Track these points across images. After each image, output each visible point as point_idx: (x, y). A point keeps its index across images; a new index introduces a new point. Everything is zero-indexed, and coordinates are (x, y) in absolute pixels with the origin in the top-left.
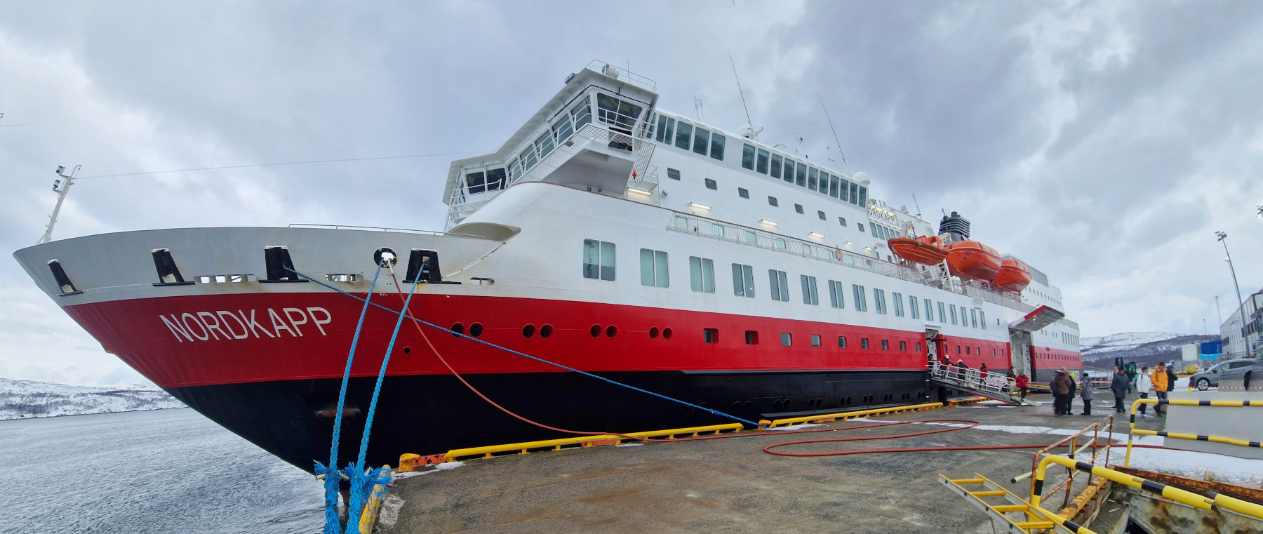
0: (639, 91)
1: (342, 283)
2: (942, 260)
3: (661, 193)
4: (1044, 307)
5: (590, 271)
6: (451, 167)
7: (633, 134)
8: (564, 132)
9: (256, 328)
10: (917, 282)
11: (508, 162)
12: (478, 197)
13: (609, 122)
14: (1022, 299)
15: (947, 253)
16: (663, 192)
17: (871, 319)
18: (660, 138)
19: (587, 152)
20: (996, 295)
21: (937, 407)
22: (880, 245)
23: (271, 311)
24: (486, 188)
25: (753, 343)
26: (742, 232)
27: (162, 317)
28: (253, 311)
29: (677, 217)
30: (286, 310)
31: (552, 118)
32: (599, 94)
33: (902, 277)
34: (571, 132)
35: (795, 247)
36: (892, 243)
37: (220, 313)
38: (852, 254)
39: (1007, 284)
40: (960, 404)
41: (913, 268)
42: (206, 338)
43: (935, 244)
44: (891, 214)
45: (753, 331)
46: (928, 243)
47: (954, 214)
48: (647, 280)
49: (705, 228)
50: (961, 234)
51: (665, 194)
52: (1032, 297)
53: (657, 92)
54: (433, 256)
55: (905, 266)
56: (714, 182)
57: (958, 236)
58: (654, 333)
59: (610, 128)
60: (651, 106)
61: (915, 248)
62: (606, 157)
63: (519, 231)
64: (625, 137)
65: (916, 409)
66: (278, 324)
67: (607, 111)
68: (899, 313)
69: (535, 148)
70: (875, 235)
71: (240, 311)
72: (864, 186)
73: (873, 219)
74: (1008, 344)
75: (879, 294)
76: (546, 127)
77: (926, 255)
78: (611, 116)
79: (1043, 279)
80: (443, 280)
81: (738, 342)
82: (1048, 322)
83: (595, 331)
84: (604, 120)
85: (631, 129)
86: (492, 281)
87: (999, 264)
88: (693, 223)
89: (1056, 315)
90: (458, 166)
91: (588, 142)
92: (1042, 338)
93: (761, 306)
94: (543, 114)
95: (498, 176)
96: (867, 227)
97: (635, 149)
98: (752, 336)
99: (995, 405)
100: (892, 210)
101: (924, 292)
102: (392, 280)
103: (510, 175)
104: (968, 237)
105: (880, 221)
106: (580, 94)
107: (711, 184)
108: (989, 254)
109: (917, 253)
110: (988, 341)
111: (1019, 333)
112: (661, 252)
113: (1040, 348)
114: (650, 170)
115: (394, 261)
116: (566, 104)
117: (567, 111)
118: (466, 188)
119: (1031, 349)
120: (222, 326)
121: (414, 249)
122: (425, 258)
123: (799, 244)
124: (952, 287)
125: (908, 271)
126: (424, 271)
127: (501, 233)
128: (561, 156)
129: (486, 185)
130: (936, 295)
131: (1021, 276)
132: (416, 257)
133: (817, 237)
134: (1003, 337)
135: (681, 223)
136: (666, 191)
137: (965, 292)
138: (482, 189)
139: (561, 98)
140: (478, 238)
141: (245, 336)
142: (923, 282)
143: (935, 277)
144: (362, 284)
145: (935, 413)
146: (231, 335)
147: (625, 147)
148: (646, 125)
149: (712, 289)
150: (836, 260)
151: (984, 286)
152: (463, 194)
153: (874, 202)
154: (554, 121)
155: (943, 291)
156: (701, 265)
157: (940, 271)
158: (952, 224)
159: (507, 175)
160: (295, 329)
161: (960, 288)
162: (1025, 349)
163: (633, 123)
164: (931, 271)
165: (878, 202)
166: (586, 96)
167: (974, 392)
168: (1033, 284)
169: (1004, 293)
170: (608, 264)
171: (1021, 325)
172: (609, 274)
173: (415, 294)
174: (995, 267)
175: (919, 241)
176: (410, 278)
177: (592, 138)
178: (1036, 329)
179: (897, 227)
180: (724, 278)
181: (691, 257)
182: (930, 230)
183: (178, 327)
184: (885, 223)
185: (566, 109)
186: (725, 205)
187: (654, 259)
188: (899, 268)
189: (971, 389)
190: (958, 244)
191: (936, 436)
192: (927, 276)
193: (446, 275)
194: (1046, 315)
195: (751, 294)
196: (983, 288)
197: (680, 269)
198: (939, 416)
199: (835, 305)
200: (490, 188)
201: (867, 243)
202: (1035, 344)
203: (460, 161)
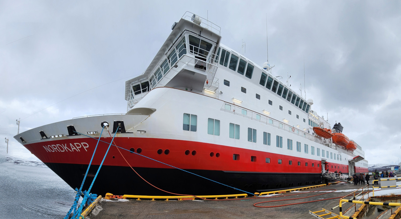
0: (211, 34)
1: (91, 134)
2: (331, 138)
3: (220, 92)
4: (359, 156)
5: (186, 127)
6: (126, 84)
7: (207, 60)
8: (173, 60)
9: (67, 149)
10: (321, 143)
11: (150, 78)
12: (139, 96)
13: (194, 53)
14: (353, 153)
15: (332, 136)
16: (221, 92)
17: (302, 155)
18: (221, 63)
19: (184, 71)
20: (346, 151)
21: (324, 185)
22: (310, 128)
23: (71, 144)
24: (142, 91)
25: (254, 161)
26: (254, 114)
27: (43, 146)
28: (66, 144)
29: (226, 104)
30: (75, 144)
31: (167, 52)
32: (190, 36)
33: (316, 141)
34: (176, 59)
35: (276, 124)
36: (314, 129)
37: (57, 145)
38: (299, 130)
39: (350, 148)
40: (332, 184)
41: (320, 139)
42: (54, 151)
43: (329, 132)
44: (317, 118)
45: (254, 156)
46: (327, 131)
47: (339, 123)
48: (210, 132)
49: (238, 110)
50: (340, 130)
51: (221, 93)
52: (356, 153)
53: (221, 35)
54: (122, 123)
55: (318, 137)
56: (245, 89)
57: (339, 131)
58: (212, 154)
59: (196, 57)
60: (217, 43)
61: (322, 132)
62: (193, 73)
63: (155, 110)
64: (202, 62)
65: (317, 187)
66: (73, 148)
67: (194, 46)
68: (313, 153)
69: (161, 69)
70: (309, 124)
71: (62, 144)
72: (309, 104)
73: (310, 118)
74: (348, 166)
75: (306, 146)
76: (165, 57)
77: (326, 135)
78: (196, 50)
79: (360, 148)
80: (126, 132)
81: (248, 160)
82: (360, 160)
83: (187, 152)
84: (192, 52)
85: (206, 57)
86: (145, 132)
87: (348, 142)
88: (233, 107)
89: (362, 158)
90: (129, 83)
91: (185, 65)
92: (358, 164)
93: (259, 146)
94: (163, 50)
95: (146, 85)
96: (307, 121)
97: (208, 69)
98: (254, 158)
99: (343, 184)
100: (319, 117)
101: (322, 147)
102: (108, 133)
103: (151, 84)
104: (341, 132)
105: (312, 120)
106: (180, 36)
107: (244, 90)
108: (346, 139)
109: (323, 134)
110: (342, 165)
111: (351, 163)
112: (217, 120)
113: (357, 167)
114: (215, 80)
115: (108, 126)
116: (173, 43)
117: (174, 47)
118: (133, 93)
119: (355, 167)
120: (58, 148)
121: (115, 121)
122: (119, 124)
123: (278, 123)
124: (332, 147)
125: (318, 139)
126: (119, 129)
127: (148, 111)
128: (173, 73)
129: (141, 90)
130: (326, 149)
131: (354, 147)
132: (116, 124)
133: (286, 121)
134: (346, 163)
135: (228, 107)
136: (222, 92)
137: (336, 149)
138: (140, 92)
139: (170, 40)
140: (139, 114)
141: (64, 151)
142: (323, 144)
143: (327, 143)
144: (98, 134)
145: (323, 188)
146: (60, 151)
147: (202, 67)
148: (214, 55)
149: (238, 138)
150: (292, 131)
151: (343, 148)
152: (132, 95)
153: (313, 112)
154: (169, 54)
155: (329, 148)
156: (235, 127)
157: (329, 141)
158: (338, 127)
159: (150, 84)
160: (78, 149)
161: (335, 148)
162: (353, 167)
163: (207, 54)
164: (327, 141)
165: (314, 112)
166: (183, 37)
167: (336, 180)
168: (357, 149)
169: (349, 151)
170: (193, 124)
171: (352, 160)
172: (194, 129)
173: (116, 137)
174: (347, 143)
175: (324, 130)
176: (114, 132)
177: (187, 63)
178: (356, 162)
179: (318, 123)
180: (244, 133)
181: (230, 123)
182: (330, 127)
183: (47, 149)
184: (314, 121)
185: (174, 46)
186: (248, 100)
187: (214, 123)
188: (315, 138)
189: (335, 179)
190: (337, 134)
191: (321, 196)
192: (325, 142)
193: (127, 130)
194: (359, 158)
195: (255, 141)
196: (342, 148)
197: (225, 128)
198: (324, 189)
199: (289, 148)
200: (144, 91)
201: (306, 127)
202: (356, 166)
203: (129, 81)
